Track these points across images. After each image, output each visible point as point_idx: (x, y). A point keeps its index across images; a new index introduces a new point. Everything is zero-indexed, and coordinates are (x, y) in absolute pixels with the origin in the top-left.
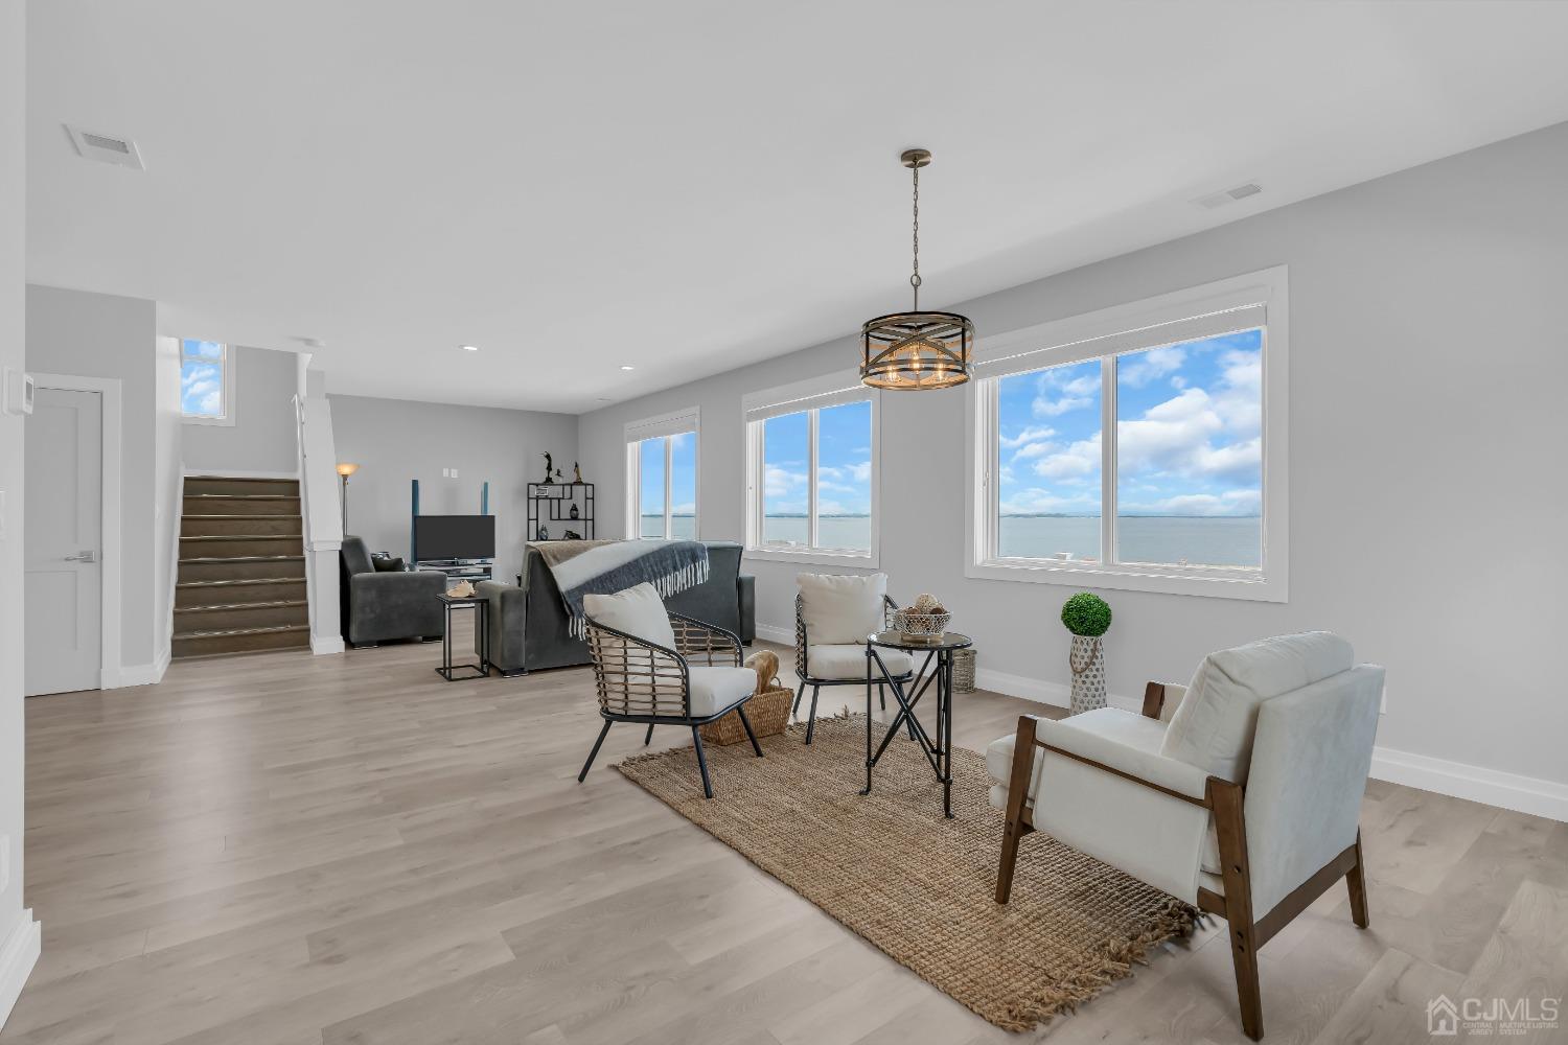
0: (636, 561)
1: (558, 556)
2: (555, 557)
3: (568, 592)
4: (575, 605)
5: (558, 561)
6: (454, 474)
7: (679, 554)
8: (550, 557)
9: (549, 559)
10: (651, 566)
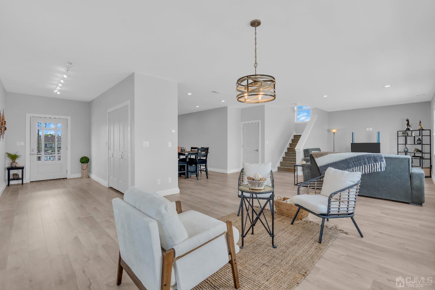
0: (347, 159)
1: (317, 156)
2: (316, 156)
3: (321, 167)
4: (323, 171)
5: (317, 157)
6: (371, 129)
7: (367, 158)
8: (315, 156)
9: (314, 156)
10: (353, 162)
